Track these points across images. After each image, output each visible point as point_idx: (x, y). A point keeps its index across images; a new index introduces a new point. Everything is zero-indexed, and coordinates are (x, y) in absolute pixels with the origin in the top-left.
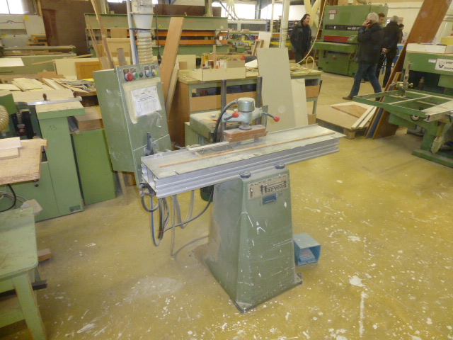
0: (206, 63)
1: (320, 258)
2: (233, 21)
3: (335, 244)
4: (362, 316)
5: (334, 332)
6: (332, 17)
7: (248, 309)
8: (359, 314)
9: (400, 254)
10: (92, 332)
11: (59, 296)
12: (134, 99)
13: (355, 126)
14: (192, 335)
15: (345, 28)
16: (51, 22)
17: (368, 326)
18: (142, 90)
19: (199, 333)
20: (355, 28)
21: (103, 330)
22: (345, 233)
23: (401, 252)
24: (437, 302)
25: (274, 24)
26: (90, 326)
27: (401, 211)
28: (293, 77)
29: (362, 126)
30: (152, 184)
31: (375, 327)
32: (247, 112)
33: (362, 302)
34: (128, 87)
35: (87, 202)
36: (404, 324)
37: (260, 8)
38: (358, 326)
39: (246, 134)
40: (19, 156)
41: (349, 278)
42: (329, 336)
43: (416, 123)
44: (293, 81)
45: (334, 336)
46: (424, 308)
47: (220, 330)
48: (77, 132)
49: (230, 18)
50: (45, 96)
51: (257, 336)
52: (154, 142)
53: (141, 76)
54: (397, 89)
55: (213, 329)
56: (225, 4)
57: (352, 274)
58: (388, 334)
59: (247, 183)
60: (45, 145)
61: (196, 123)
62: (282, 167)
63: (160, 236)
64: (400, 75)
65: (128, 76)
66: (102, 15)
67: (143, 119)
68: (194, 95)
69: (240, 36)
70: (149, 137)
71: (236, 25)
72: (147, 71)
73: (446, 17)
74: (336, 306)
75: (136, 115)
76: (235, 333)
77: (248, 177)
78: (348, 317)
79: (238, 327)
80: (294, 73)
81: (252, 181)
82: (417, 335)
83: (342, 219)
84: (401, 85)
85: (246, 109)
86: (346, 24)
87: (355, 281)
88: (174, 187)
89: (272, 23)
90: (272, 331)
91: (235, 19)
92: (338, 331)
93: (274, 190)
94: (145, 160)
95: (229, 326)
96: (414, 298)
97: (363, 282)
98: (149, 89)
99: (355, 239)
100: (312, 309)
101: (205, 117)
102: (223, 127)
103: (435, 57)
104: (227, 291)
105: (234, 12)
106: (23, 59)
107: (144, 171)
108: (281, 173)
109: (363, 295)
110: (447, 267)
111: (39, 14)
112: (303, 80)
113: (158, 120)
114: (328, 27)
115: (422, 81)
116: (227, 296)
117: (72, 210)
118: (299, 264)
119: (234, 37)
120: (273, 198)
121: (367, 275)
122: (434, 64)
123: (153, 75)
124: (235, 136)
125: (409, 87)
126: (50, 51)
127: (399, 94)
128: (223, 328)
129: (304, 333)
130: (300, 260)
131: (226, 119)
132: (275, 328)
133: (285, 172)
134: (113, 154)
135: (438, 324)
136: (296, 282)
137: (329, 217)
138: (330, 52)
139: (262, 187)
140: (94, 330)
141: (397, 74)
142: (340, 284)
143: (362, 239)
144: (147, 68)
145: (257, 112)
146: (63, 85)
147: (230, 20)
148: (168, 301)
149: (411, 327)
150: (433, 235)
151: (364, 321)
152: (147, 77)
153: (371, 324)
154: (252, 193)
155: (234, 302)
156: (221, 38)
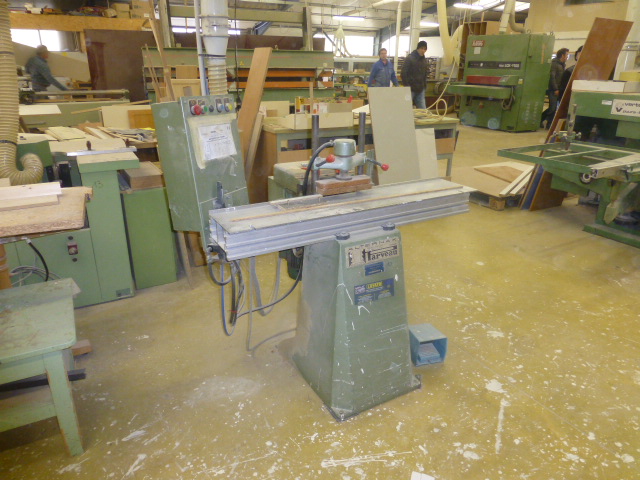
0: (301, 107)
1: (446, 357)
2: (342, 59)
3: (469, 340)
4: (500, 428)
5: (462, 447)
6: (477, 51)
7: (347, 417)
8: (496, 427)
9: (558, 354)
10: (142, 440)
11: (99, 397)
12: (201, 138)
13: (504, 192)
14: (271, 447)
15: (494, 65)
16: (97, 59)
17: (507, 441)
18: (212, 128)
19: (280, 444)
20: (509, 65)
21: (155, 438)
22: (484, 327)
23: (559, 351)
24: (604, 413)
25: (399, 62)
26: (138, 433)
27: (564, 302)
28: (418, 126)
29: (514, 192)
30: (221, 244)
31: (517, 442)
32: (346, 157)
33: (502, 411)
34: (194, 123)
35: (139, 286)
36: (557, 438)
37: (381, 41)
38: (494, 440)
39: (345, 185)
40: (58, 203)
41: (485, 382)
42: (454, 451)
43: (588, 187)
44: (418, 131)
45: (461, 451)
46: (585, 420)
47: (308, 441)
48: (129, 191)
49: (338, 54)
50: (89, 145)
51: (357, 449)
52: (226, 195)
53: (211, 110)
54: (559, 140)
55: (299, 440)
56: (331, 36)
57: (490, 377)
58: (534, 451)
59: (344, 246)
60: (90, 192)
61: (281, 174)
62: (392, 228)
63: (233, 320)
64: (565, 123)
65: (195, 109)
66: (165, 49)
67: (213, 164)
68: (283, 149)
69: (352, 79)
70: (219, 187)
71: (347, 64)
72: (219, 105)
73: (626, 44)
74: (466, 415)
75: (204, 158)
76: (328, 445)
77: (346, 238)
78: (481, 429)
79: (333, 437)
80: (419, 121)
81: (352, 244)
82: (573, 453)
83: (480, 309)
84: (565, 135)
85: (344, 152)
86: (497, 60)
87: (494, 386)
88: (250, 247)
89: (396, 61)
90: (377, 443)
91: (345, 56)
92: (465, 446)
93: (380, 257)
94: (214, 214)
95: (320, 437)
96: (573, 408)
97: (503, 387)
98: (222, 127)
99: (497, 334)
100: (433, 418)
101: (292, 166)
102: (315, 176)
103: (610, 97)
104: (320, 394)
105: (344, 47)
106: (59, 106)
107: (212, 229)
108: (390, 236)
109: (504, 403)
110: (621, 372)
111: (81, 51)
112: (432, 131)
113: (232, 167)
114: (472, 64)
115: (594, 130)
116: (319, 401)
117: (119, 295)
118: (419, 363)
119: (345, 79)
120: (380, 267)
121: (510, 378)
122: (610, 107)
123: (227, 111)
124: (330, 186)
125: (576, 138)
126: (95, 96)
127: (562, 147)
128: (313, 439)
129: (420, 447)
130: (419, 359)
131: (318, 165)
132: (381, 440)
133: (395, 235)
134: (173, 209)
135: (603, 440)
136: (413, 384)
137: (463, 307)
138: (476, 98)
139: (364, 252)
140: (143, 438)
141: (561, 121)
142: (473, 389)
143: (507, 335)
144: (219, 101)
145: (359, 157)
146: (113, 134)
147: (337, 57)
148: (241, 406)
149: (565, 443)
150: (604, 331)
151: (503, 436)
152: (219, 112)
153: (512, 438)
154: (350, 259)
155: (329, 408)
156: (326, 79)
